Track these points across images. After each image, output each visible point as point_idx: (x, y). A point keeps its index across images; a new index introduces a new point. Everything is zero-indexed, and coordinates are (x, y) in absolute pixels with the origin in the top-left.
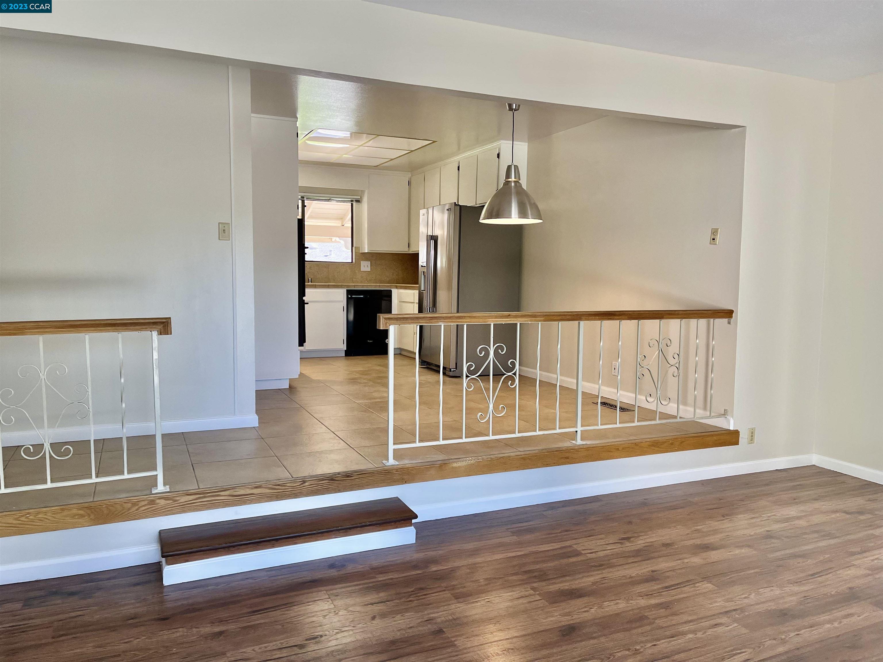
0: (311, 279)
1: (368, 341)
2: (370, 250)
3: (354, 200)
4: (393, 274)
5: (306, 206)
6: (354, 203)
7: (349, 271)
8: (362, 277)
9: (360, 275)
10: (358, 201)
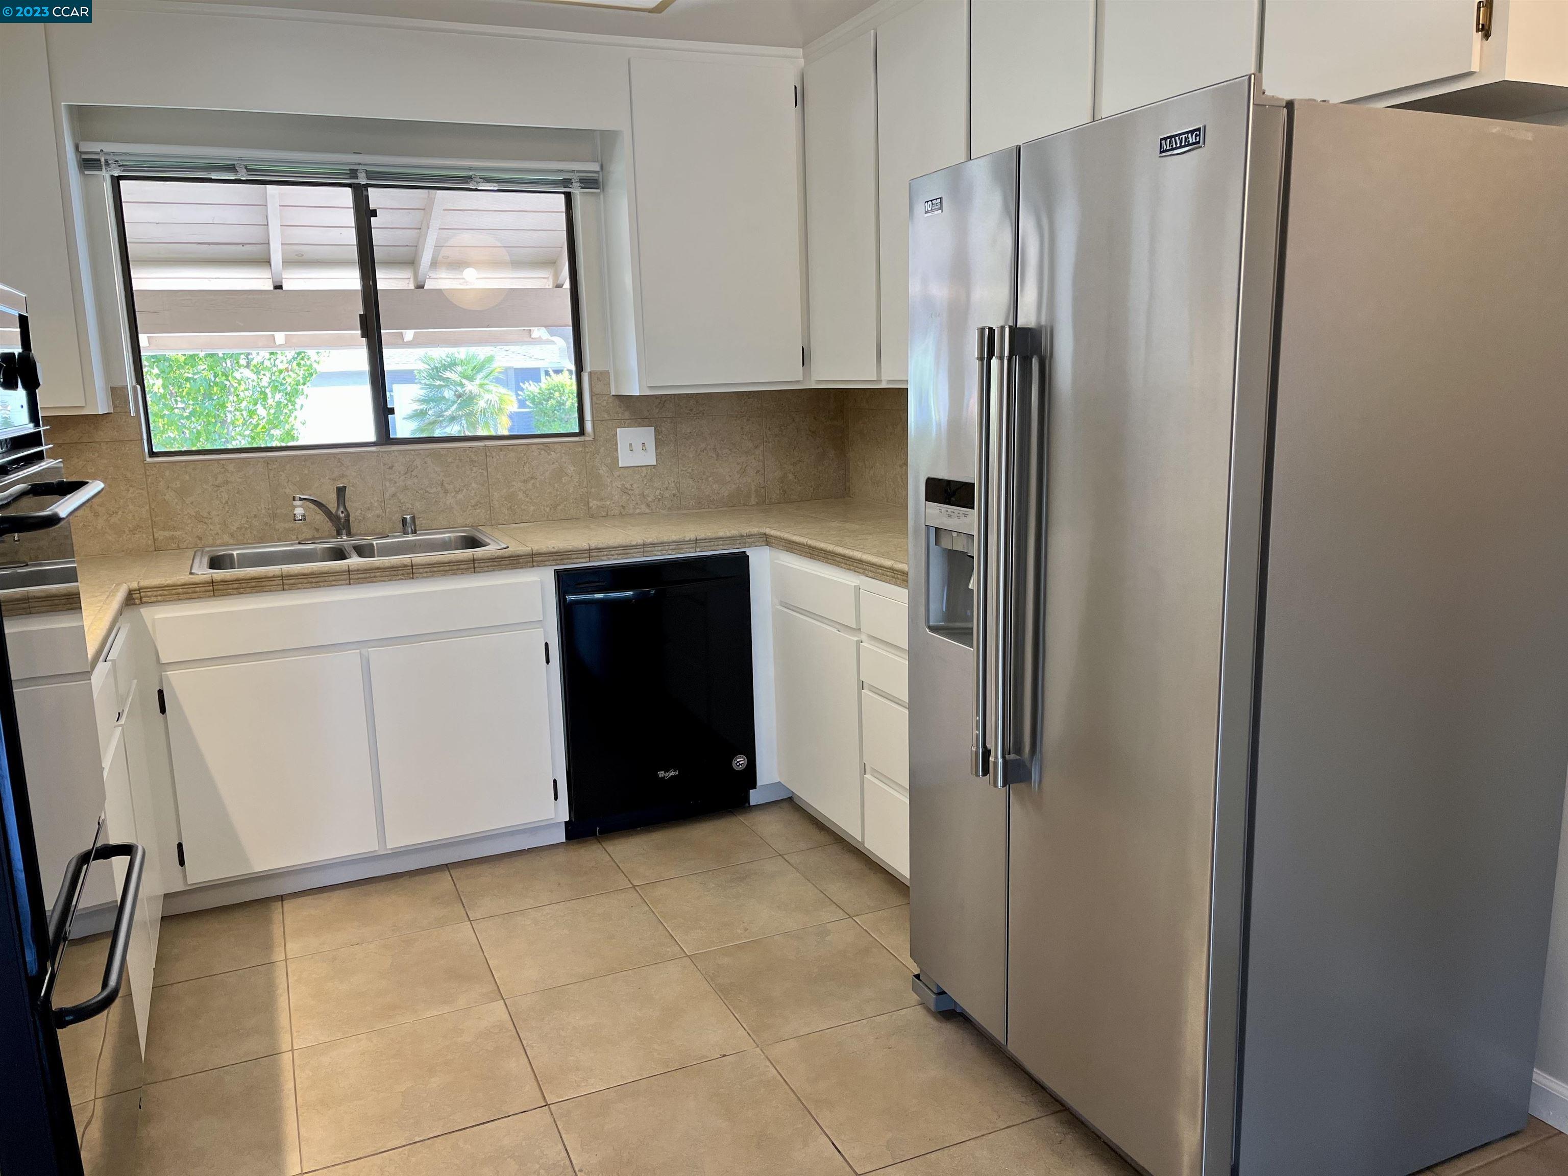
0: (413, 518)
1: (661, 774)
2: (651, 388)
3: (575, 177)
4: (743, 472)
5: (374, 213)
6: (576, 191)
7: (571, 469)
8: (625, 491)
9: (619, 484)
10: (591, 183)
